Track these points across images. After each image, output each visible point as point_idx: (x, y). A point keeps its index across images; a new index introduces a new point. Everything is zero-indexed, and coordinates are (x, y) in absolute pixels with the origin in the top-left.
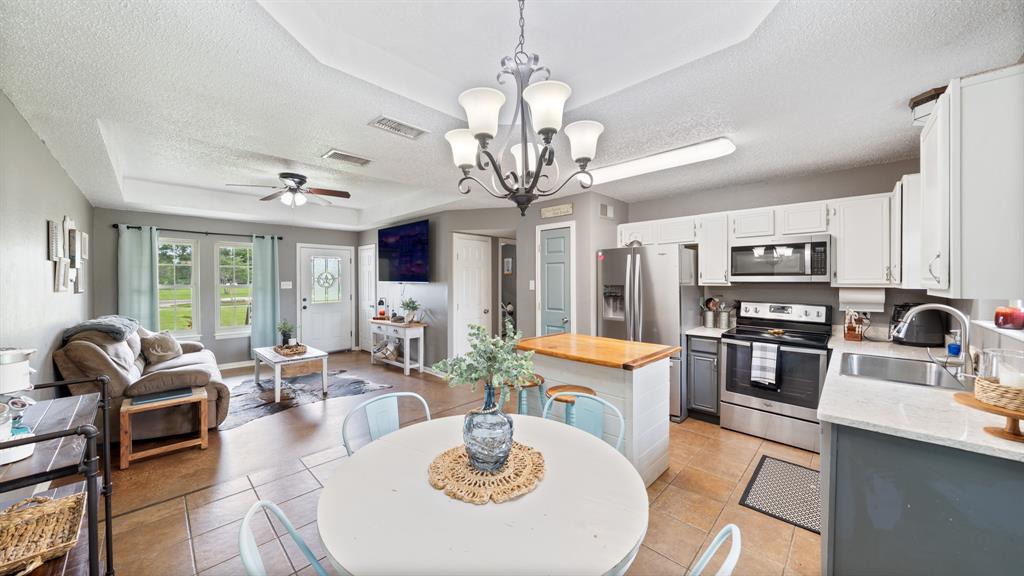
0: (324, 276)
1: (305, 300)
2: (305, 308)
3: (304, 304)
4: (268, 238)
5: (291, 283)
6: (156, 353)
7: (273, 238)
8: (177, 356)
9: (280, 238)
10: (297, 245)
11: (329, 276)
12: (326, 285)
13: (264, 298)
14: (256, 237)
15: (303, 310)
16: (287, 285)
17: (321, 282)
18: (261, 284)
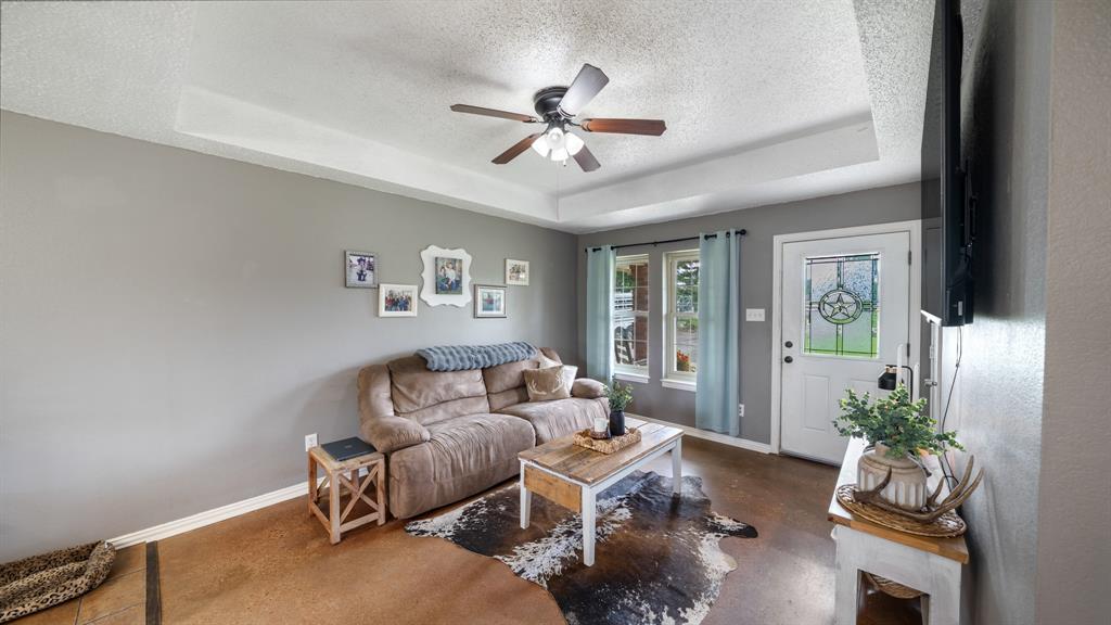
0: (833, 298)
1: (789, 345)
2: (788, 360)
3: (787, 352)
4: (721, 235)
5: (762, 311)
7: (728, 233)
9: (742, 233)
10: (775, 237)
11: (846, 298)
12: (840, 316)
13: (714, 334)
14: (706, 237)
15: (785, 364)
16: (755, 315)
17: (828, 310)
18: (712, 312)
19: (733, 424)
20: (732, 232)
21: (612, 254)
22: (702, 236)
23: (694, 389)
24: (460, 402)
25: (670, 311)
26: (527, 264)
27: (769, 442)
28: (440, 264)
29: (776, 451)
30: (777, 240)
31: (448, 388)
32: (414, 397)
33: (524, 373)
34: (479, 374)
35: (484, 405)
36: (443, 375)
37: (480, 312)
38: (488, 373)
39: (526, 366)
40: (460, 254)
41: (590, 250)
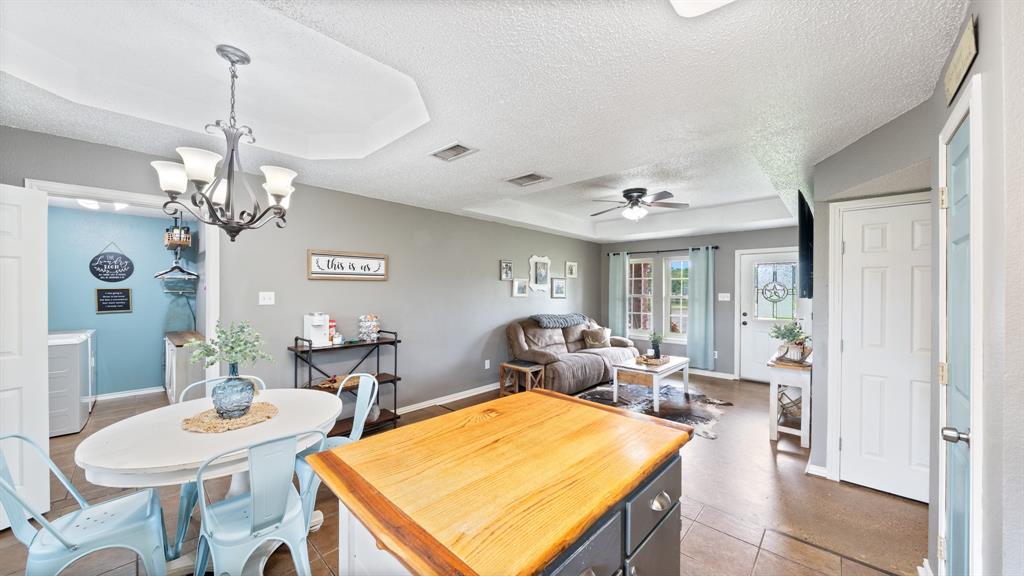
0: (771, 287)
1: (745, 314)
2: (745, 323)
3: (744, 319)
4: (703, 249)
5: (720, 299)
6: (589, 341)
7: (707, 248)
8: (604, 346)
9: (716, 248)
10: (736, 251)
11: (778, 287)
12: (775, 298)
13: (699, 309)
14: (693, 250)
15: (743, 326)
16: (724, 297)
17: (768, 294)
18: (697, 295)
19: (711, 365)
20: (710, 247)
21: (627, 257)
22: (690, 248)
23: (685, 343)
24: (555, 347)
25: (667, 295)
26: (576, 264)
27: (733, 373)
28: (538, 266)
29: (737, 378)
30: (738, 253)
31: (550, 337)
32: (536, 341)
33: (583, 332)
34: (560, 331)
35: (565, 349)
36: (547, 331)
37: (555, 295)
38: (566, 331)
39: (583, 327)
40: (546, 260)
41: (611, 254)
